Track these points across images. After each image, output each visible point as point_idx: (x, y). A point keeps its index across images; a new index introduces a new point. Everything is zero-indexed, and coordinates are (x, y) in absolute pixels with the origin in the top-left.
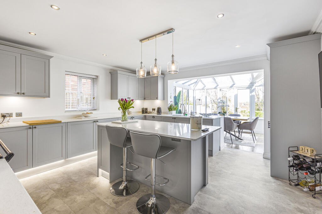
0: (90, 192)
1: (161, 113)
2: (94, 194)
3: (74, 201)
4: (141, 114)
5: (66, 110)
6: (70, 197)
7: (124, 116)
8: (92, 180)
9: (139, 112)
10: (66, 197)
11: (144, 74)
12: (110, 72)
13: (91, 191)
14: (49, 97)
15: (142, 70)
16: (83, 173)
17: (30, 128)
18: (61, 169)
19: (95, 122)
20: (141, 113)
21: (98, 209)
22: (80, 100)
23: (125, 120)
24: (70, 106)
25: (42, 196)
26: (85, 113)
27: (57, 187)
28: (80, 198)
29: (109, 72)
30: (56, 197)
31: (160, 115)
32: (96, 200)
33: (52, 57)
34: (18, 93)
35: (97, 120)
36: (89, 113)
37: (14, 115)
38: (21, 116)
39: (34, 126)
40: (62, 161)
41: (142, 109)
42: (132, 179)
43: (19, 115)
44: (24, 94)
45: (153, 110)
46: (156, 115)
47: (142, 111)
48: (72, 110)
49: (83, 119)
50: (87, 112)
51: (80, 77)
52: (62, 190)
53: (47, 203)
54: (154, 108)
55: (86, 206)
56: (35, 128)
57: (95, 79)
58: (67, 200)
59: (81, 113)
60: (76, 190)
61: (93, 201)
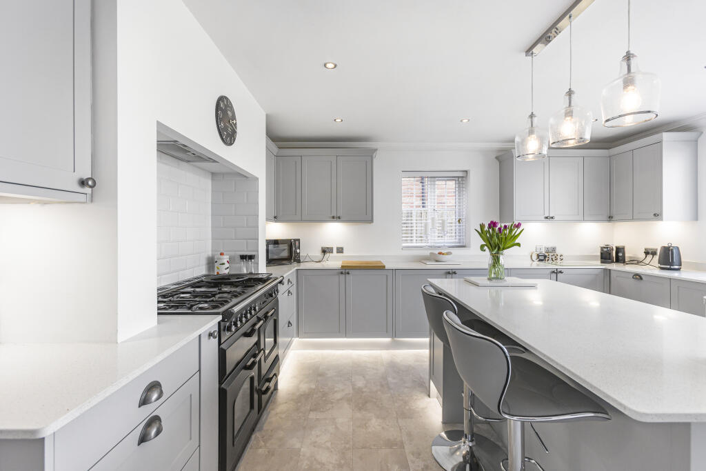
0: (397, 422)
1: (680, 265)
2: (400, 430)
3: (365, 424)
4: (598, 264)
5: (404, 245)
6: (364, 412)
7: (494, 266)
8: (416, 397)
9: (592, 258)
10: (360, 409)
11: (541, 148)
12: (497, 158)
13: (400, 421)
14: (371, 221)
15: (534, 136)
16: (411, 376)
17: (342, 273)
18: (385, 355)
19: (449, 273)
20: (599, 262)
21: (388, 466)
22: (430, 226)
23: (497, 278)
24: (414, 238)
25: (336, 389)
26: (437, 252)
27: (360, 383)
28: (376, 424)
29: (495, 156)
30: (349, 400)
31: (675, 275)
32: (396, 445)
33: (376, 150)
34: (333, 217)
35: (453, 271)
36: (443, 254)
37: (335, 250)
38: (342, 252)
39: (347, 271)
40: (388, 340)
41: (602, 248)
42: (500, 444)
43: (340, 250)
44: (339, 218)
45: (647, 253)
46: (658, 272)
47: (601, 254)
48: (418, 245)
49: (431, 265)
50: (440, 251)
51: (433, 179)
52: (363, 392)
53: (334, 405)
54: (651, 246)
55: (374, 445)
56: (348, 273)
57: (461, 179)
58: (358, 415)
59: (427, 253)
60: (380, 406)
61: (390, 444)
